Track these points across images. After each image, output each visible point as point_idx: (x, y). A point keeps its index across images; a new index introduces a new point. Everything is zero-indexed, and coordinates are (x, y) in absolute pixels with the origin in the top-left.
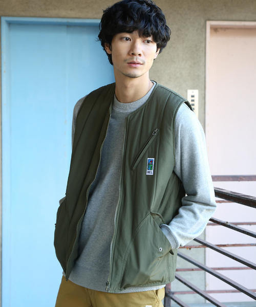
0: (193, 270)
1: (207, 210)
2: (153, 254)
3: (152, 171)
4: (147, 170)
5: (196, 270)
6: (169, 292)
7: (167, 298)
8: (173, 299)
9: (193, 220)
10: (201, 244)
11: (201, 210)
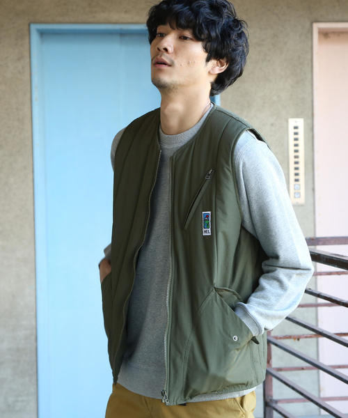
0: (303, 369)
1: (297, 274)
2: (225, 346)
3: (210, 229)
4: (204, 230)
5: (308, 368)
6: (271, 400)
7: (268, 409)
8: (277, 410)
9: (279, 291)
10: (314, 333)
11: (290, 277)
